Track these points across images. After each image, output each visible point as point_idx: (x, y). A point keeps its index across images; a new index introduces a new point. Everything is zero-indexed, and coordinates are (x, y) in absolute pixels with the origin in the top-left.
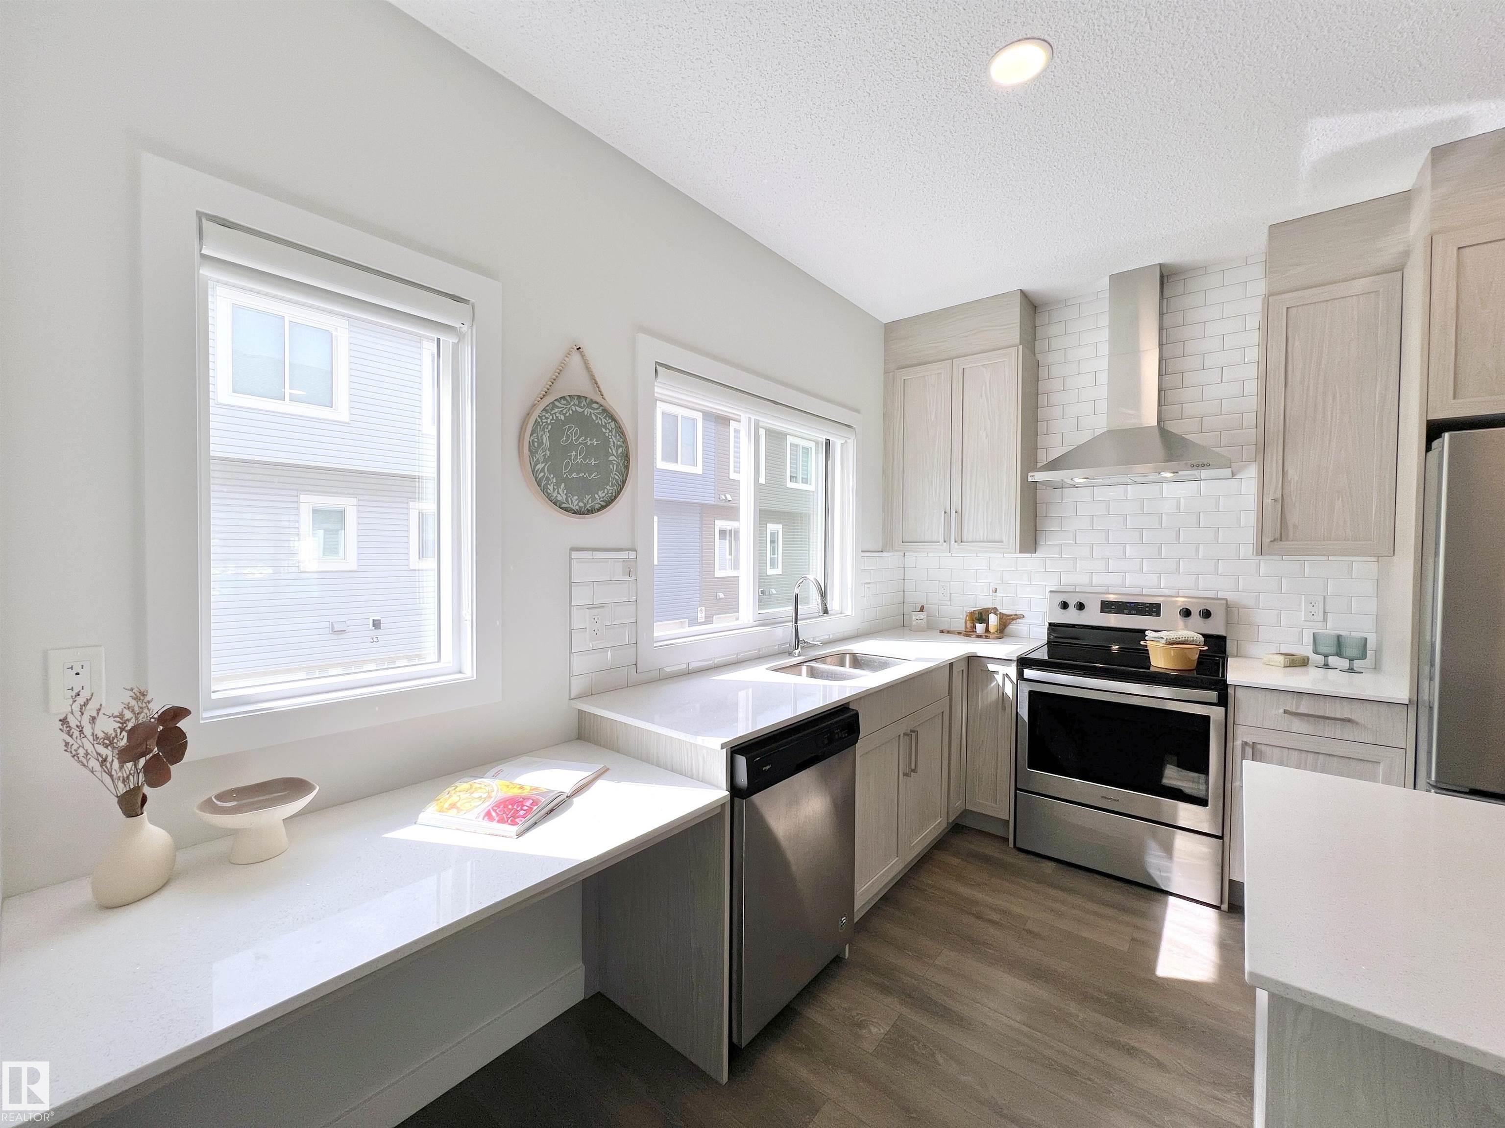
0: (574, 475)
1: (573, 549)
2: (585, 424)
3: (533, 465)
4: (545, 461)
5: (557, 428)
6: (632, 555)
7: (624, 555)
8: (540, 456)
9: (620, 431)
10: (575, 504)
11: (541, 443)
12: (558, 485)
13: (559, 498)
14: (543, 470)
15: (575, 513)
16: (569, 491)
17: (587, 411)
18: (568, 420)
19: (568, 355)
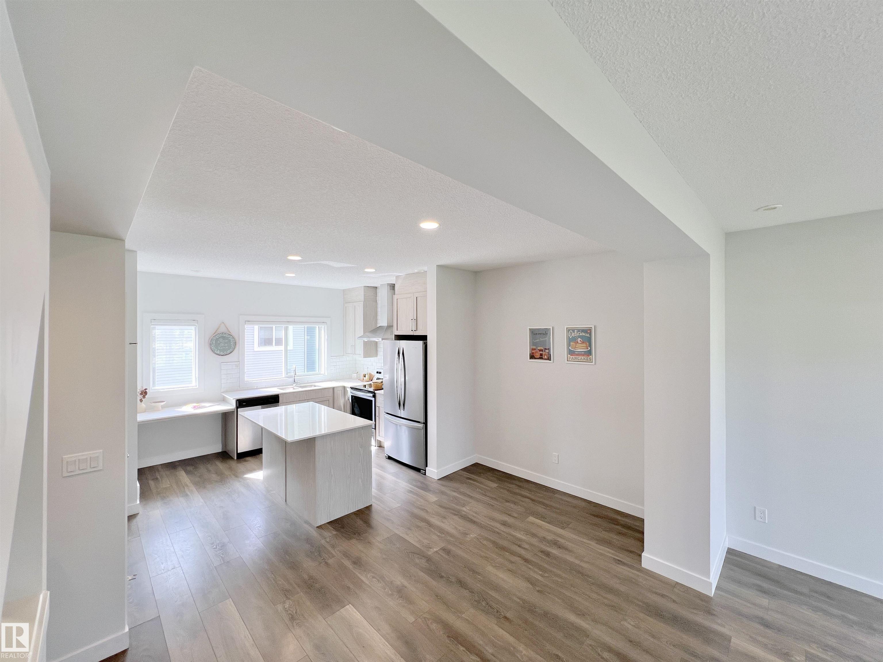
0: (222, 348)
1: (221, 363)
2: (223, 338)
3: (211, 347)
4: (214, 346)
5: (217, 340)
6: (238, 363)
7: (236, 363)
8: (213, 345)
9: (233, 338)
10: (222, 353)
11: (213, 343)
12: (217, 350)
13: (218, 353)
14: (213, 348)
15: (222, 355)
16: (220, 351)
17: (224, 335)
18: (219, 338)
19: (221, 324)
